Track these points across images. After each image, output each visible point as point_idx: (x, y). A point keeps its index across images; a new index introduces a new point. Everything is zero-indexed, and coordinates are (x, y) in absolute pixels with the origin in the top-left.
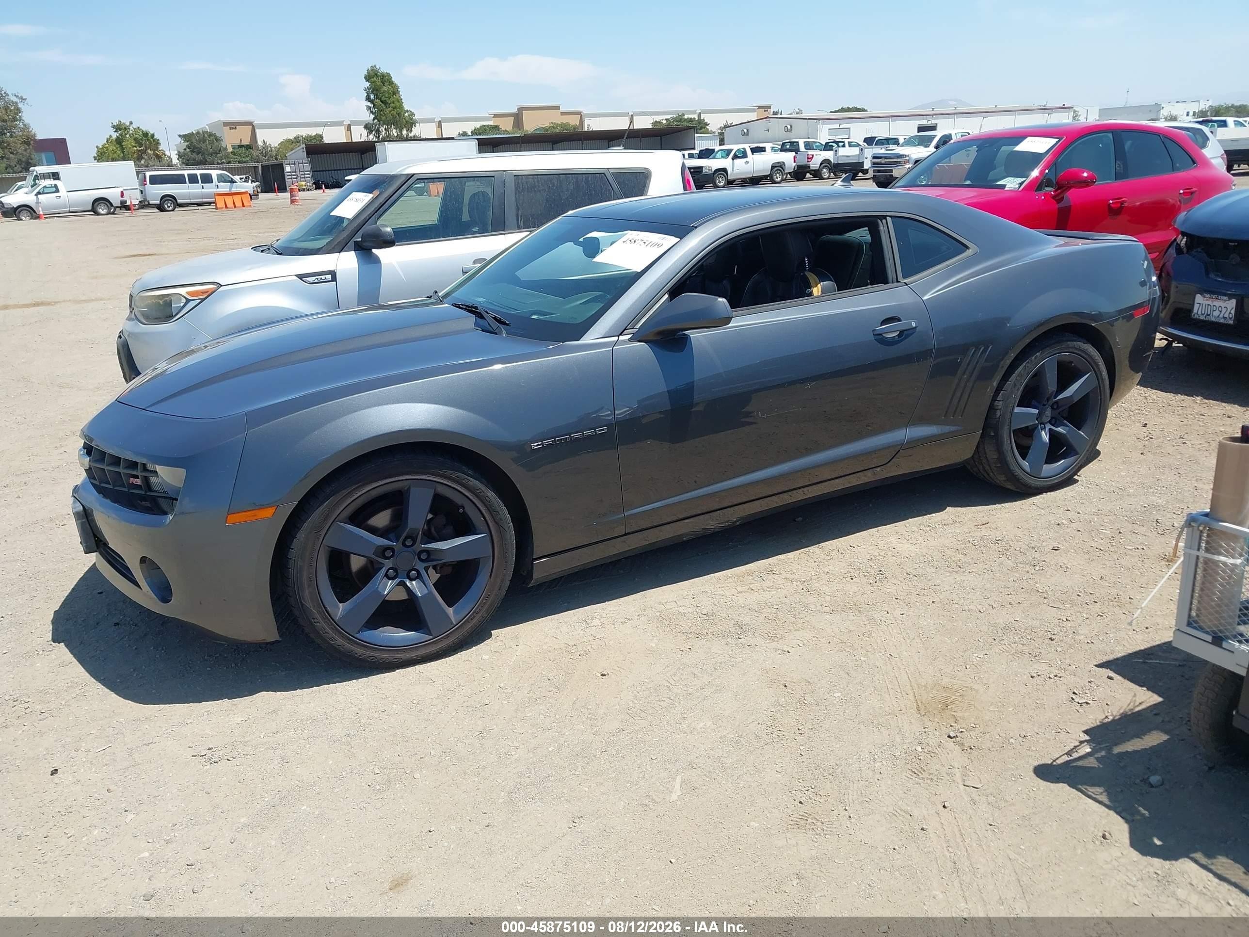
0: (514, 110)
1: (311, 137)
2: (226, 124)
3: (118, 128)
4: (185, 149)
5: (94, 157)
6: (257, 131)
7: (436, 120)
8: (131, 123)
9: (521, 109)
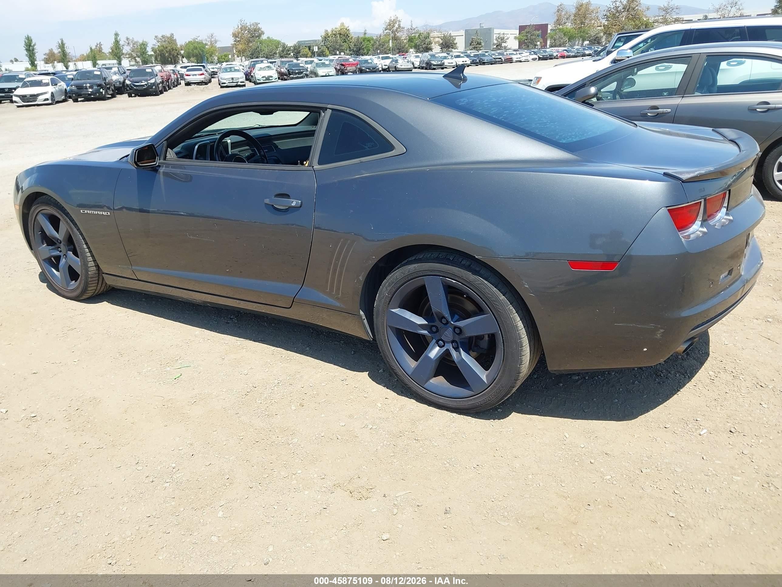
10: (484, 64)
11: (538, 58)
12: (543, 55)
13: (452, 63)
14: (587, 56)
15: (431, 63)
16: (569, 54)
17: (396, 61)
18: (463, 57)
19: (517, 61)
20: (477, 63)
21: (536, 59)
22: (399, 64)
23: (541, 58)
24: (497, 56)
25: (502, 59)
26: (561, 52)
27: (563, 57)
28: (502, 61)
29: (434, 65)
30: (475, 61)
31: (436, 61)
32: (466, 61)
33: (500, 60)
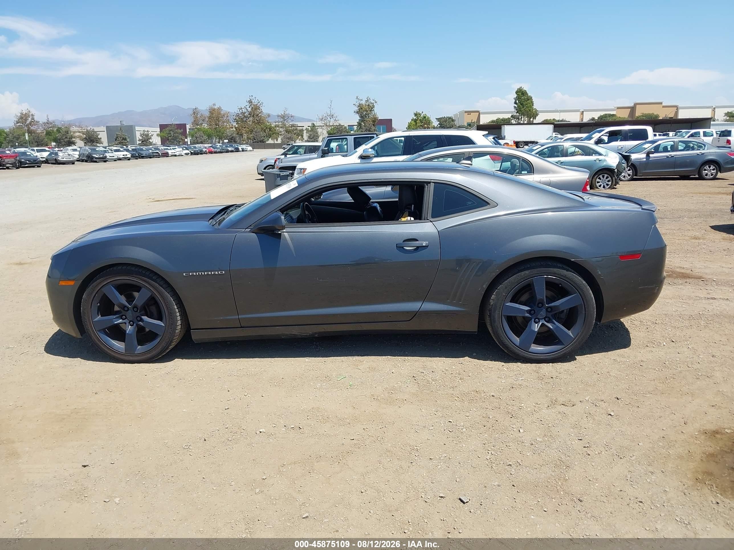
0: (632, 105)
1: (505, 119)
2: (466, 112)
3: (416, 115)
4: (438, 125)
5: (407, 128)
6: (481, 115)
7: (580, 111)
8: (422, 112)
9: (636, 104)
10: (143, 157)
11: (190, 153)
12: (194, 151)
13: (114, 156)
14: (230, 152)
15: (92, 156)
16: (216, 150)
17: (56, 154)
18: (122, 151)
19: (172, 156)
20: (137, 157)
21: (189, 154)
22: (60, 157)
23: (193, 153)
24: (154, 150)
25: (159, 154)
26: (208, 148)
27: (211, 152)
28: (160, 155)
29: (96, 158)
30: (134, 155)
31: (98, 155)
32: (126, 155)
33: (157, 154)
